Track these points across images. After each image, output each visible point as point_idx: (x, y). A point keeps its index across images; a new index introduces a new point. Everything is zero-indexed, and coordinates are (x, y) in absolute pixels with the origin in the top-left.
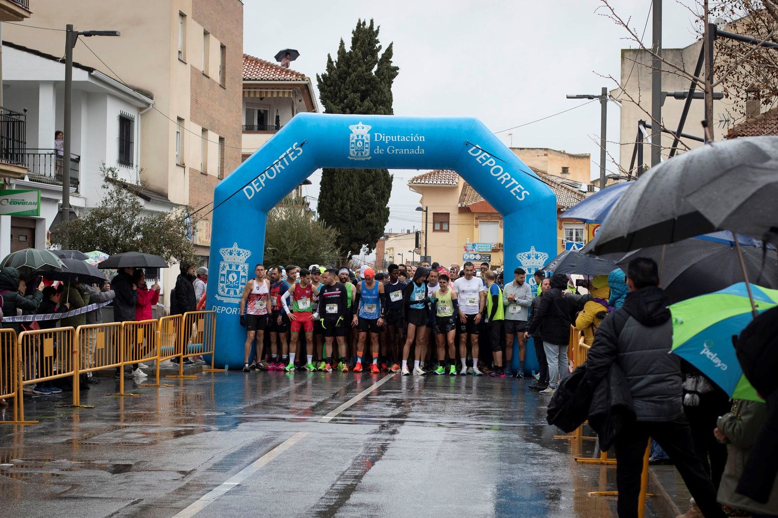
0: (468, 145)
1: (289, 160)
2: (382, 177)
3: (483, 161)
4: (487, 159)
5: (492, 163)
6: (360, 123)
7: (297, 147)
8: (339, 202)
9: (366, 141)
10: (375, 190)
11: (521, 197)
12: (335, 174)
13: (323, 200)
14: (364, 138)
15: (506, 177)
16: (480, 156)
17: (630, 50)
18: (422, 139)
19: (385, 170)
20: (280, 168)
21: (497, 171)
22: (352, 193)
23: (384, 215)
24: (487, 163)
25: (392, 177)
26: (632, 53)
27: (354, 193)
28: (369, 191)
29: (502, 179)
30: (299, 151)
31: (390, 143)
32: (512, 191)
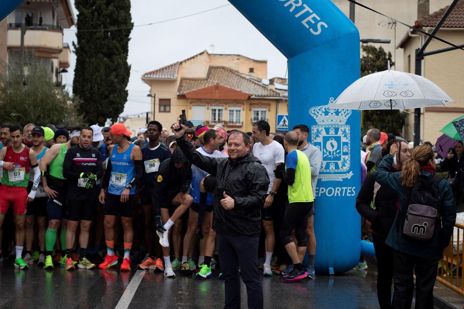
2: (123, 67)
8: (89, 85)
10: (117, 76)
12: (86, 63)
13: (76, 83)
19: (125, 61)
22: (99, 78)
23: (124, 96)
25: (130, 67)
27: (101, 78)
28: (112, 77)
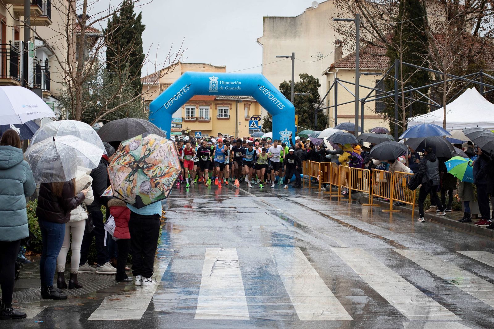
0: (259, 86)
1: (184, 92)
3: (266, 93)
4: (267, 92)
5: (269, 93)
6: (214, 76)
7: (187, 86)
9: (216, 84)
11: (281, 108)
14: (215, 83)
15: (275, 99)
16: (264, 91)
17: (268, 17)
18: (240, 83)
20: (180, 96)
21: (271, 97)
24: (267, 93)
26: (269, 19)
29: (273, 100)
30: (188, 88)
31: (227, 85)
32: (277, 105)
